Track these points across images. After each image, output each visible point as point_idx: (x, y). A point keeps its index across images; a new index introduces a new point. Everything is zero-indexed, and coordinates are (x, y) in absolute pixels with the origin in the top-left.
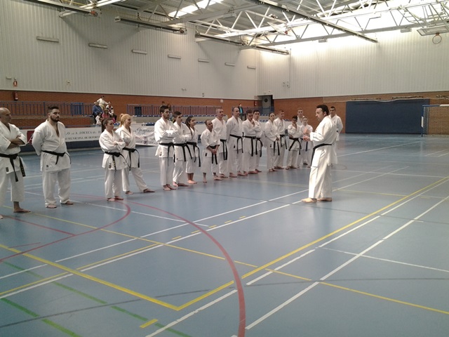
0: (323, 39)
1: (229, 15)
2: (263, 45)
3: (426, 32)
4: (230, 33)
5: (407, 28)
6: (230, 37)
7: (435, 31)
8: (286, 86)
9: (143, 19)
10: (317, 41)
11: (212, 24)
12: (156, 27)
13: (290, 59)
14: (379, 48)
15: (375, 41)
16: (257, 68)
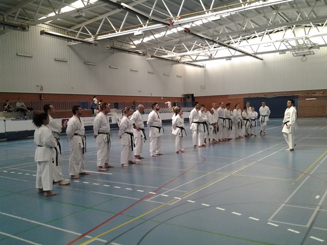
0: (229, 58)
1: (179, 45)
2: (188, 61)
3: (297, 55)
4: (171, 55)
5: (283, 52)
6: (171, 57)
7: (303, 54)
8: (203, 88)
9: (116, 46)
10: (225, 59)
11: (158, 49)
12: (129, 52)
13: (205, 71)
14: (264, 63)
15: (262, 59)
16: (183, 77)
